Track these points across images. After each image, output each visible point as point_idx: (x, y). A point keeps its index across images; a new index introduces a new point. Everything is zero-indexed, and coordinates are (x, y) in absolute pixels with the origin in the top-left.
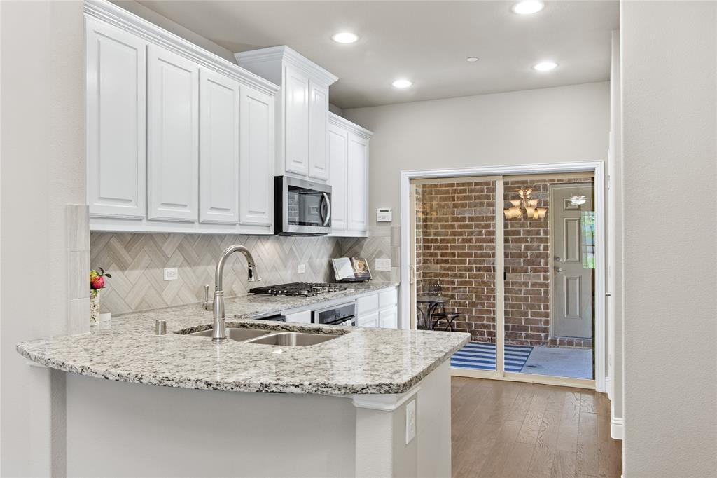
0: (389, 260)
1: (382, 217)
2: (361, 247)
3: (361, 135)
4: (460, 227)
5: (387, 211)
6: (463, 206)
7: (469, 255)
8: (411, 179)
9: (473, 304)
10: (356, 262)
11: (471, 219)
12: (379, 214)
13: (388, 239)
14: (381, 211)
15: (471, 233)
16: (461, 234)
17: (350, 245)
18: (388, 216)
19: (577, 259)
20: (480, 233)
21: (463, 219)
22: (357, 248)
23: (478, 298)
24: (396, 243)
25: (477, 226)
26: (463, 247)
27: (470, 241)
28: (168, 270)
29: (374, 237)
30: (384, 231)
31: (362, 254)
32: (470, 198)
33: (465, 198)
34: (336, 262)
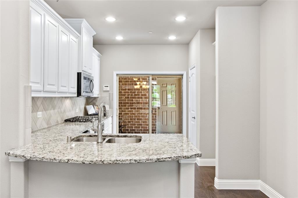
0: (108, 106)
1: (105, 89)
2: (96, 101)
3: (99, 56)
4: (125, 92)
5: (108, 87)
6: (126, 84)
7: (128, 103)
8: (117, 75)
9: (129, 122)
10: (96, 107)
11: (129, 89)
12: (104, 88)
13: (108, 98)
14: (105, 87)
15: (128, 95)
16: (124, 95)
17: (91, 100)
18: (108, 89)
19: (166, 104)
20: (132, 95)
21: (126, 89)
22: (94, 101)
23: (131, 119)
24: (111, 99)
25: (131, 92)
26: (125, 100)
27: (128, 98)
28: (38, 113)
29: (102, 97)
30: (106, 95)
31: (97, 104)
32: (128, 81)
33: (126, 81)
34: (88, 107)
